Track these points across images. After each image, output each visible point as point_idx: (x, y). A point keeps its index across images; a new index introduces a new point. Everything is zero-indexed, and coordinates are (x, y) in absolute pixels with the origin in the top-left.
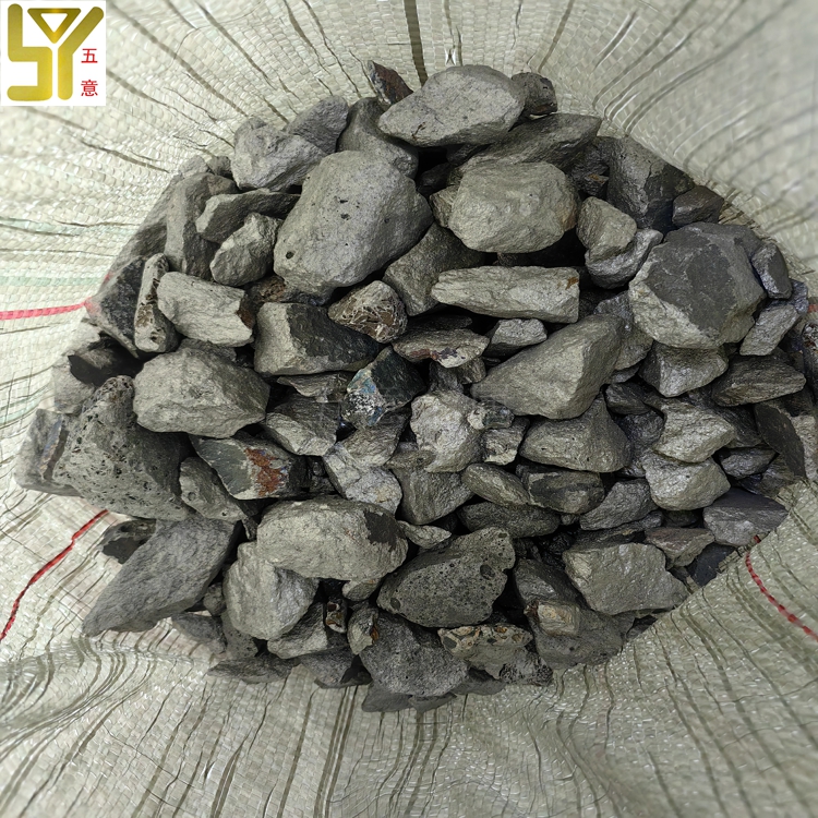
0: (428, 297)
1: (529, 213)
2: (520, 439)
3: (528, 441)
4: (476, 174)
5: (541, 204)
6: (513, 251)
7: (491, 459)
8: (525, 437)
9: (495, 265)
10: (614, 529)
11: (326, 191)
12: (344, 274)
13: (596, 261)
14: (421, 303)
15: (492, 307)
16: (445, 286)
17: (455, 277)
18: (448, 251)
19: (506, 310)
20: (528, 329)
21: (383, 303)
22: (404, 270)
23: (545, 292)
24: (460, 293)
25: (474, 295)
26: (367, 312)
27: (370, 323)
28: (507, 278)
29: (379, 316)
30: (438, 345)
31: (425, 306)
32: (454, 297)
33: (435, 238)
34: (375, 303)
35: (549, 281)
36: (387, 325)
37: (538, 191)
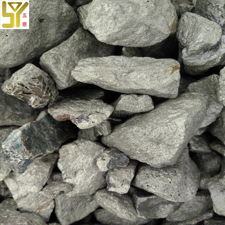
5: (155, 9)
6: (132, 45)
7: (112, 189)
14: (64, 81)
15: (116, 85)
16: (81, 69)
17: (90, 63)
18: (88, 46)
19: (126, 88)
20: (142, 102)
21: (33, 80)
22: (53, 57)
23: (156, 76)
24: (92, 75)
25: (103, 76)
26: (21, 87)
27: (25, 95)
28: (127, 65)
29: (31, 90)
30: (77, 111)
31: (67, 83)
32: (87, 78)
33: (80, 37)
34: (27, 80)
35: (158, 68)
36: (39, 96)
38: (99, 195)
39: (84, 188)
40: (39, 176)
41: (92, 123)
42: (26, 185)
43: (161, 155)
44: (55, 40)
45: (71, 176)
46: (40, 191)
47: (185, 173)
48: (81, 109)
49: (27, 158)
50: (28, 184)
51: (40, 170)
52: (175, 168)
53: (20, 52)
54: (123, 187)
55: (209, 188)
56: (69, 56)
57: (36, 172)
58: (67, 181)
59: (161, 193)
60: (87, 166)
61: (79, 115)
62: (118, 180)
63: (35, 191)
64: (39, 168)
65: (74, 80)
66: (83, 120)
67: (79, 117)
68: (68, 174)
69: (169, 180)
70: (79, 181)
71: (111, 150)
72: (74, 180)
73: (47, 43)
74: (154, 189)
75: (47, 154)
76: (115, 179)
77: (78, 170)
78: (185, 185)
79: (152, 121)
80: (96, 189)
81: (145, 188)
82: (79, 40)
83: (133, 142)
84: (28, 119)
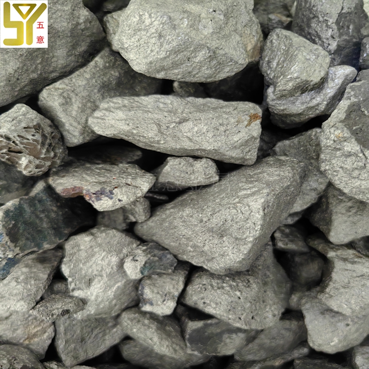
6: (188, 79)
7: (147, 308)
13: (282, 97)
14: (77, 134)
15: (158, 142)
16: (105, 115)
17: (119, 105)
18: (119, 78)
19: (174, 147)
20: (199, 169)
21: (26, 131)
22: (61, 95)
23: (222, 129)
24: (121, 124)
25: (138, 127)
26: (5, 140)
27: (13, 154)
28: (179, 110)
29: (22, 146)
30: (95, 182)
31: (81, 137)
32: (114, 129)
33: (106, 62)
34: (15, 131)
35: (227, 116)
36: (35, 157)
37: (223, 8)
38: (125, 316)
39: (103, 305)
40: (31, 286)
41: (118, 202)
42: (9, 299)
43: (226, 254)
44: (65, 67)
45: (83, 286)
46: (31, 309)
47: (265, 284)
48: (102, 179)
49: (10, 256)
50: (12, 297)
51: (33, 275)
52: (249, 275)
53: (6, 85)
54: (165, 305)
55: (303, 308)
56: (87, 94)
57: (27, 278)
58: (76, 294)
59: (225, 315)
60: (108, 271)
61: (97, 188)
62: (158, 293)
63: (22, 309)
64: (31, 273)
65: (93, 132)
66: (103, 196)
67: (98, 191)
68: (78, 283)
69: (238, 293)
70: (95, 294)
71: (148, 245)
72: (86, 293)
73: (52, 72)
74: (214, 308)
75: (45, 249)
76: (153, 292)
77: (94, 276)
78: (264, 302)
79: (213, 201)
80: (123, 307)
81: (201, 306)
82: (105, 67)
83: (183, 232)
84: (17, 192)
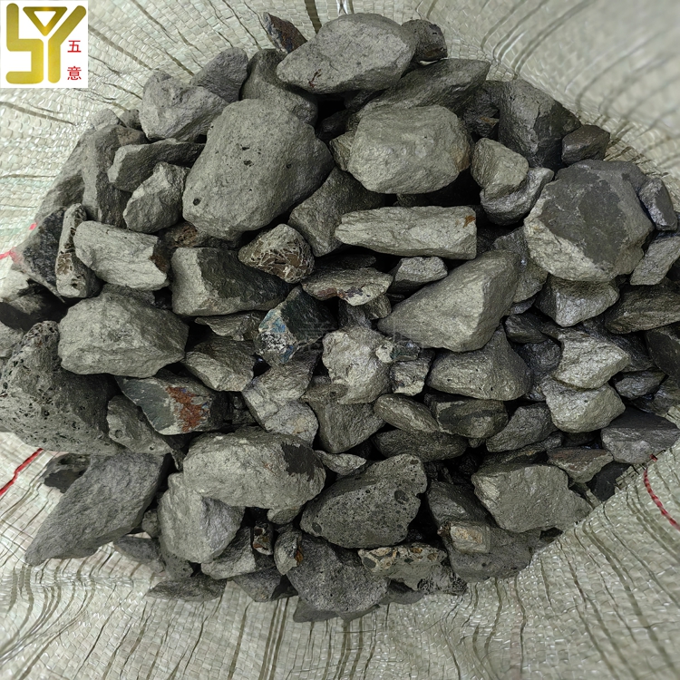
0: (333, 239)
1: (425, 154)
2: (427, 371)
3: (434, 372)
4: (372, 118)
5: (436, 145)
6: (411, 192)
7: (400, 390)
8: (431, 368)
9: (396, 206)
10: (518, 450)
11: (228, 139)
12: (250, 218)
13: (491, 199)
14: (326, 244)
15: (394, 246)
16: (347, 227)
17: (357, 218)
19: (407, 249)
20: (430, 267)
21: (289, 245)
22: (308, 213)
23: (444, 230)
24: (362, 234)
25: (376, 235)
26: (274, 254)
27: (278, 265)
28: (407, 219)
29: (285, 258)
30: (344, 284)
31: (329, 247)
32: (356, 238)
34: (282, 245)
35: (447, 220)
36: (295, 266)
37: (433, 133)
38: (382, 400)
41: (366, 297)
48: (350, 281)
56: (327, 210)
66: (354, 293)
67: (349, 290)
73: (296, 195)
79: (444, 290)
83: (422, 320)
